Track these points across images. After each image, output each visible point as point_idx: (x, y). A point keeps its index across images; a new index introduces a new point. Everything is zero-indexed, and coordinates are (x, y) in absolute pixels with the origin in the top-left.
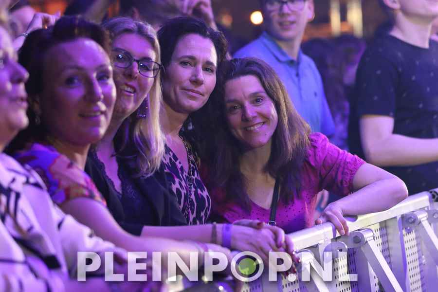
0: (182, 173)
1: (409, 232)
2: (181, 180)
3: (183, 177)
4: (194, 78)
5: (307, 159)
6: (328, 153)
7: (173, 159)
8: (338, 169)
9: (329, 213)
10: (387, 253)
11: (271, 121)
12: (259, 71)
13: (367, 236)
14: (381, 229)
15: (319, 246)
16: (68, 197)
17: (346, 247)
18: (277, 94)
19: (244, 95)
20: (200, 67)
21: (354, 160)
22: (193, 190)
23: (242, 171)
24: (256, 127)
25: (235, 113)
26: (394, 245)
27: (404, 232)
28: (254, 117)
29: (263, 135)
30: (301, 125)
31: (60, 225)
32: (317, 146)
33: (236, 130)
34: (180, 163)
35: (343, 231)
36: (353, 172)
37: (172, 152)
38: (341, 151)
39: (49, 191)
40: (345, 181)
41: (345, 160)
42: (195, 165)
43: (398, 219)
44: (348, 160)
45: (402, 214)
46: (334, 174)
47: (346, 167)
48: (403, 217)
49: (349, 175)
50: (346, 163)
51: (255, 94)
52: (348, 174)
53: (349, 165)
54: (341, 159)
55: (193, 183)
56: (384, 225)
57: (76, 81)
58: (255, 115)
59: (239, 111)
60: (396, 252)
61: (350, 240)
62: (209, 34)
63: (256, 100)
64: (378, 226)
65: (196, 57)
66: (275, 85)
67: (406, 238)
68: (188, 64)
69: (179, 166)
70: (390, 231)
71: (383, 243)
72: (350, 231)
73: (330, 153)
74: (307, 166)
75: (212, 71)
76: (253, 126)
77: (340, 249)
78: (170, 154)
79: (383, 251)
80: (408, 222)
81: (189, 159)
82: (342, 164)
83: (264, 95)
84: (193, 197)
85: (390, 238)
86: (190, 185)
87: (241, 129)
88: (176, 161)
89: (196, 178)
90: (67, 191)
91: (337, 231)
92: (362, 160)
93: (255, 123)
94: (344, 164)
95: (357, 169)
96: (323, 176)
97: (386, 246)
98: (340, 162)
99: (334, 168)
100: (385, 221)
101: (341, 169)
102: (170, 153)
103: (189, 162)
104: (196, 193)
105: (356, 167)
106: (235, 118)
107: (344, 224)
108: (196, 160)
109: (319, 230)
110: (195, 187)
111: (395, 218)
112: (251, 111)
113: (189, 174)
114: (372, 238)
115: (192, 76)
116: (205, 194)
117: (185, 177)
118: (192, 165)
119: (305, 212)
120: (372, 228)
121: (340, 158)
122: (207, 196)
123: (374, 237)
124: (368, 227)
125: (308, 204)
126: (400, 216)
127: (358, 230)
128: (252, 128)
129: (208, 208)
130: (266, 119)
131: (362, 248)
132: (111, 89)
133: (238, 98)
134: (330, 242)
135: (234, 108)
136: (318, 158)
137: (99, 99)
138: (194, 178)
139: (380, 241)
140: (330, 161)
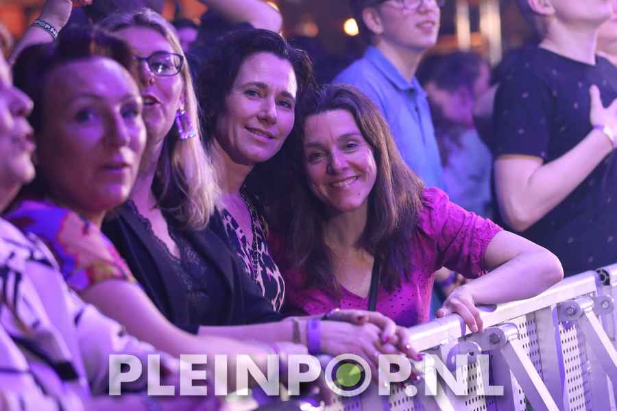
0: (245, 246)
1: (567, 327)
2: (243, 255)
3: (246, 252)
4: (263, 114)
5: (419, 225)
6: (450, 217)
7: (232, 226)
8: (463, 239)
9: (455, 301)
10: (537, 357)
11: (367, 176)
12: (353, 104)
13: (509, 333)
14: (528, 323)
15: (442, 348)
16: (92, 281)
17: (480, 349)
18: (377, 137)
19: (332, 138)
20: (272, 98)
21: (486, 225)
22: (260, 269)
23: (327, 243)
24: (346, 183)
25: (318, 162)
26: (548, 346)
27: (561, 328)
28: (345, 169)
29: (356, 195)
30: (410, 181)
31: (77, 319)
32: (433, 206)
33: (318, 186)
34: (241, 231)
35: (476, 327)
36: (485, 243)
37: (230, 216)
38: (467, 214)
39: (62, 271)
40: (474, 255)
41: (474, 227)
42: (262, 235)
43: (552, 308)
44: (478, 227)
45: (558, 302)
46: (458, 246)
47: (475, 235)
48: (559, 306)
49: (480, 247)
50: (474, 230)
51: (346, 137)
52: (478, 245)
53: (480, 233)
54: (468, 226)
55: (260, 261)
56: (532, 318)
57: (91, 116)
58: (346, 165)
59: (323, 160)
60: (549, 356)
61: (485, 340)
62: (287, 54)
63: (347, 144)
64: (523, 320)
65: (268, 84)
66: (374, 125)
67: (563, 337)
68: (256, 95)
69: (240, 236)
70: (541, 326)
71: (531, 344)
72: (485, 326)
73: (452, 216)
74: (420, 236)
75: (289, 106)
76: (343, 181)
77: (471, 352)
78: (227, 219)
79: (531, 355)
80: (567, 314)
81: (253, 226)
82: (469, 232)
83: (359, 137)
84: (260, 279)
85: (541, 336)
86: (256, 262)
87: (325, 185)
88: (236, 228)
89: (263, 253)
90: (90, 271)
91: (467, 327)
92: (497, 225)
93: (345, 177)
94: (472, 231)
95: (490, 239)
96: (443, 249)
97: (536, 347)
98: (467, 229)
99: (457, 238)
100: (534, 312)
101: (467, 239)
102: (228, 217)
103: (253, 231)
104: (264, 273)
105: (490, 235)
106: (317, 169)
107: (477, 316)
108: (263, 227)
109: (441, 325)
110: (261, 265)
111: (548, 308)
112: (340, 159)
113: (254, 247)
114: (516, 336)
115: (261, 111)
116: (276, 274)
117: (248, 252)
118: (257, 235)
119: (416, 300)
120: (517, 322)
121: (467, 224)
122: (279, 278)
123: (518, 335)
124: (510, 322)
125: (421, 288)
126: (555, 305)
127: (496, 325)
128: (341, 184)
129: (281, 294)
130: (361, 171)
131: (502, 351)
132: (138, 130)
133: (323, 142)
134: (457, 342)
135: (317, 155)
136: (434, 223)
137: (123, 143)
138: (261, 253)
139: (527, 340)
140: (452, 229)
